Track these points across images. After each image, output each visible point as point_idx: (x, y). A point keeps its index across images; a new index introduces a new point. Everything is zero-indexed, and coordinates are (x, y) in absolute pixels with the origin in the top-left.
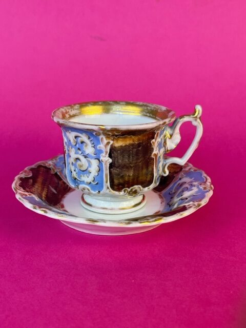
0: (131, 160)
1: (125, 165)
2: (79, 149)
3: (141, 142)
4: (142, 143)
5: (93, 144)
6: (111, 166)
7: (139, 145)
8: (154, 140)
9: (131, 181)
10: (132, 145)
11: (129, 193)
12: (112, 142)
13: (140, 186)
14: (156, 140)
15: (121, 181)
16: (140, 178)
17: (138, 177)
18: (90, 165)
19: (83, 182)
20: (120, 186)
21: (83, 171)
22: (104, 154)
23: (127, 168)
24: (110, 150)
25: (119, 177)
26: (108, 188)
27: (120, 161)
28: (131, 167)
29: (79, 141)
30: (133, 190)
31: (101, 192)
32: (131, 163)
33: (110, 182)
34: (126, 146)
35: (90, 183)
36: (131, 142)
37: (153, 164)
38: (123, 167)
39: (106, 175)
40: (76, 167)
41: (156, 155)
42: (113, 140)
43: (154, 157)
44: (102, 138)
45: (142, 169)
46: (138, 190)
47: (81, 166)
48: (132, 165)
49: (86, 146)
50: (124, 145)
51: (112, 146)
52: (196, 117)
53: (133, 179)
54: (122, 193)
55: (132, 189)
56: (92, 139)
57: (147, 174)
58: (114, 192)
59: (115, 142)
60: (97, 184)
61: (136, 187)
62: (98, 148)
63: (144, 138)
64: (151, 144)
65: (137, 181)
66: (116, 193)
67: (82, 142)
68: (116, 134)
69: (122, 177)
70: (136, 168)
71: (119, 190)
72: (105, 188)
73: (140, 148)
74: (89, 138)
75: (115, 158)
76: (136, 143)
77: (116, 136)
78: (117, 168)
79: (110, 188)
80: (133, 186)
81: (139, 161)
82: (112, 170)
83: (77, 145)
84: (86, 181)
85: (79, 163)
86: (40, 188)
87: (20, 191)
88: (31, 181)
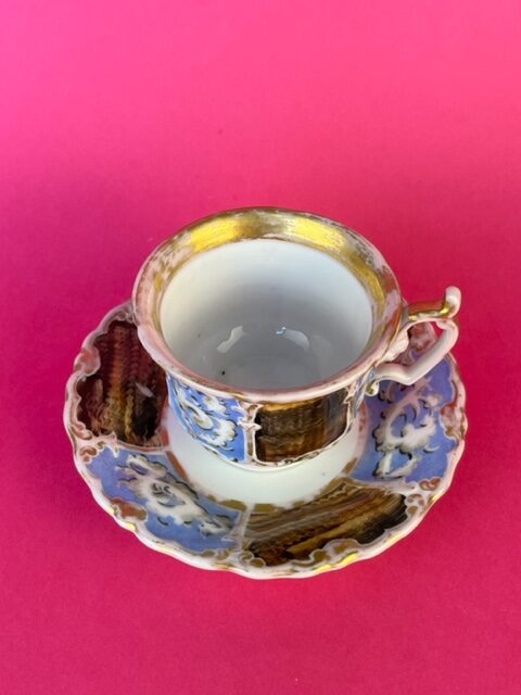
0: (299, 426)
1: (287, 433)
2: (194, 397)
6: (258, 433)
9: (298, 449)
10: (304, 406)
12: (260, 406)
13: (317, 450)
15: (280, 451)
16: (318, 442)
17: (314, 443)
18: (217, 426)
20: (278, 457)
21: (205, 429)
22: (245, 418)
23: (292, 436)
24: (259, 415)
25: (275, 447)
26: (254, 461)
27: (278, 429)
28: (300, 434)
31: (240, 462)
32: (299, 430)
33: (257, 454)
34: (289, 409)
35: (219, 446)
36: (302, 403)
37: (346, 412)
38: (283, 436)
39: (251, 445)
40: (187, 415)
41: (353, 398)
42: (264, 405)
43: (349, 402)
45: (323, 429)
47: (199, 421)
48: (302, 432)
49: (208, 400)
51: (261, 410)
52: (445, 315)
53: (304, 447)
54: (281, 464)
55: (301, 458)
58: (266, 463)
59: (267, 406)
60: (232, 451)
61: (310, 454)
65: (312, 447)
66: (271, 464)
69: (282, 447)
70: (311, 433)
71: (275, 461)
72: (247, 459)
73: (319, 407)
75: (268, 424)
76: (312, 402)
78: (272, 436)
79: (256, 459)
80: (302, 454)
81: (317, 423)
82: (261, 438)
84: (209, 442)
85: (193, 414)
86: (118, 403)
87: (82, 444)
88: (99, 385)
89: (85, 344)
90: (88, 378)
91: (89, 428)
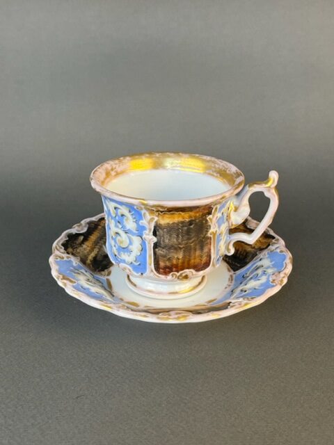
0: (180, 241)
1: (172, 246)
2: (119, 222)
3: (193, 219)
4: (195, 220)
5: (135, 218)
6: (156, 246)
7: (191, 223)
8: (211, 216)
9: (180, 264)
10: (182, 223)
11: (178, 278)
12: (156, 219)
13: (192, 270)
14: (213, 216)
15: (168, 264)
16: (192, 261)
17: (189, 260)
18: (131, 243)
19: (124, 261)
20: (167, 270)
21: (124, 248)
22: (147, 232)
23: (176, 249)
24: (155, 227)
25: (165, 259)
26: (152, 271)
27: (167, 241)
28: (180, 248)
29: (119, 214)
30: (184, 275)
31: (144, 275)
32: (180, 244)
33: (155, 265)
34: (174, 223)
35: (131, 263)
36: (181, 219)
37: (210, 244)
38: (170, 248)
39: (150, 256)
40: (115, 242)
41: (214, 234)
42: (158, 216)
43: (212, 236)
44: (145, 213)
45: (195, 250)
46: (190, 275)
47: (121, 242)
48: (181, 246)
49: (127, 220)
50: (171, 222)
51: (156, 222)
52: (269, 187)
53: (183, 263)
54: (169, 277)
55: (181, 274)
56: (133, 212)
57: (201, 256)
58: (160, 275)
59: (160, 218)
60: (140, 265)
61: (187, 271)
62: (141, 224)
63: (198, 215)
64: (207, 221)
65: (189, 264)
66: (163, 277)
67: (123, 215)
68: (161, 210)
69: (169, 259)
70: (187, 250)
71: (166, 273)
72: (148, 270)
73: (192, 227)
74: (130, 212)
75: (160, 237)
76: (187, 220)
77: (162, 212)
78: (163, 248)
79: (154, 270)
80: (182, 270)
81: (191, 241)
82: (157, 250)
83: (117, 218)
84: (126, 261)
85: (118, 238)
86: (89, 248)
87: (57, 253)
88: (82, 238)
89: (83, 222)
90: (76, 234)
91: (65, 249)
